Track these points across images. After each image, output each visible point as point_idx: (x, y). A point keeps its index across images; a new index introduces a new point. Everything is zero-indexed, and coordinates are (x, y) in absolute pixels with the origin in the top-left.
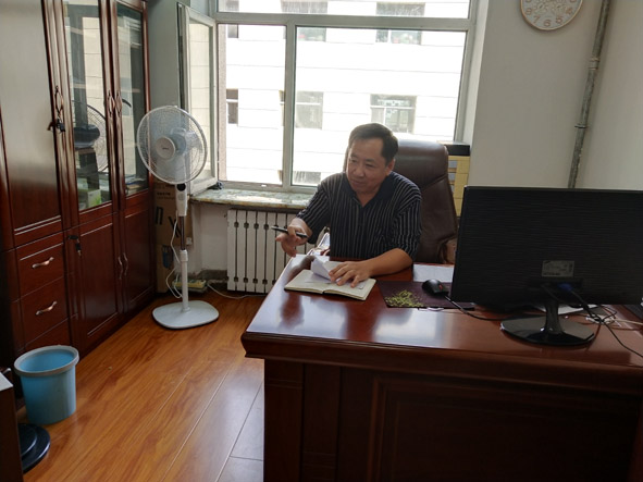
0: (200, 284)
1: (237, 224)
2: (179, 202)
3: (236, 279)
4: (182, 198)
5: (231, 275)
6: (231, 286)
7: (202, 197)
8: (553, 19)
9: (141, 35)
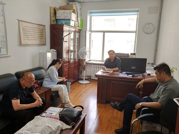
0: (87, 78)
1: (93, 67)
2: (84, 63)
3: (93, 77)
4: (85, 62)
5: (92, 76)
6: (92, 78)
7: (88, 62)
8: (149, 31)
9: (79, 36)
